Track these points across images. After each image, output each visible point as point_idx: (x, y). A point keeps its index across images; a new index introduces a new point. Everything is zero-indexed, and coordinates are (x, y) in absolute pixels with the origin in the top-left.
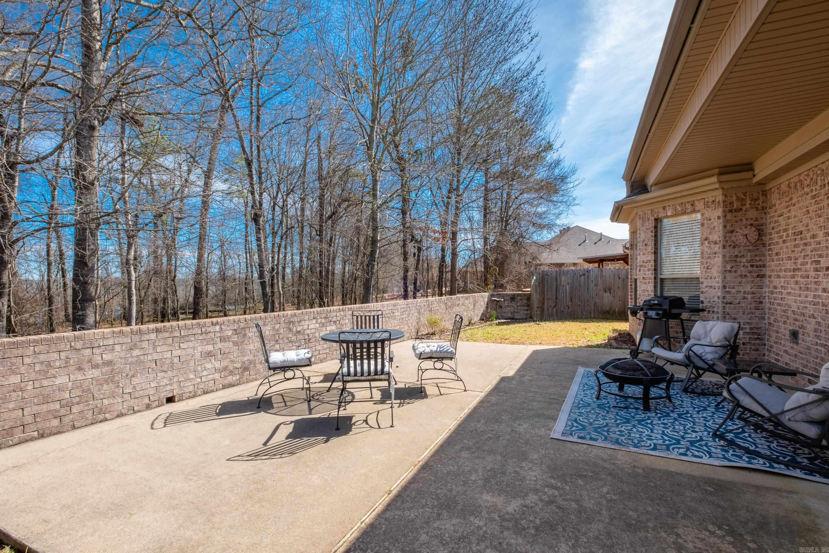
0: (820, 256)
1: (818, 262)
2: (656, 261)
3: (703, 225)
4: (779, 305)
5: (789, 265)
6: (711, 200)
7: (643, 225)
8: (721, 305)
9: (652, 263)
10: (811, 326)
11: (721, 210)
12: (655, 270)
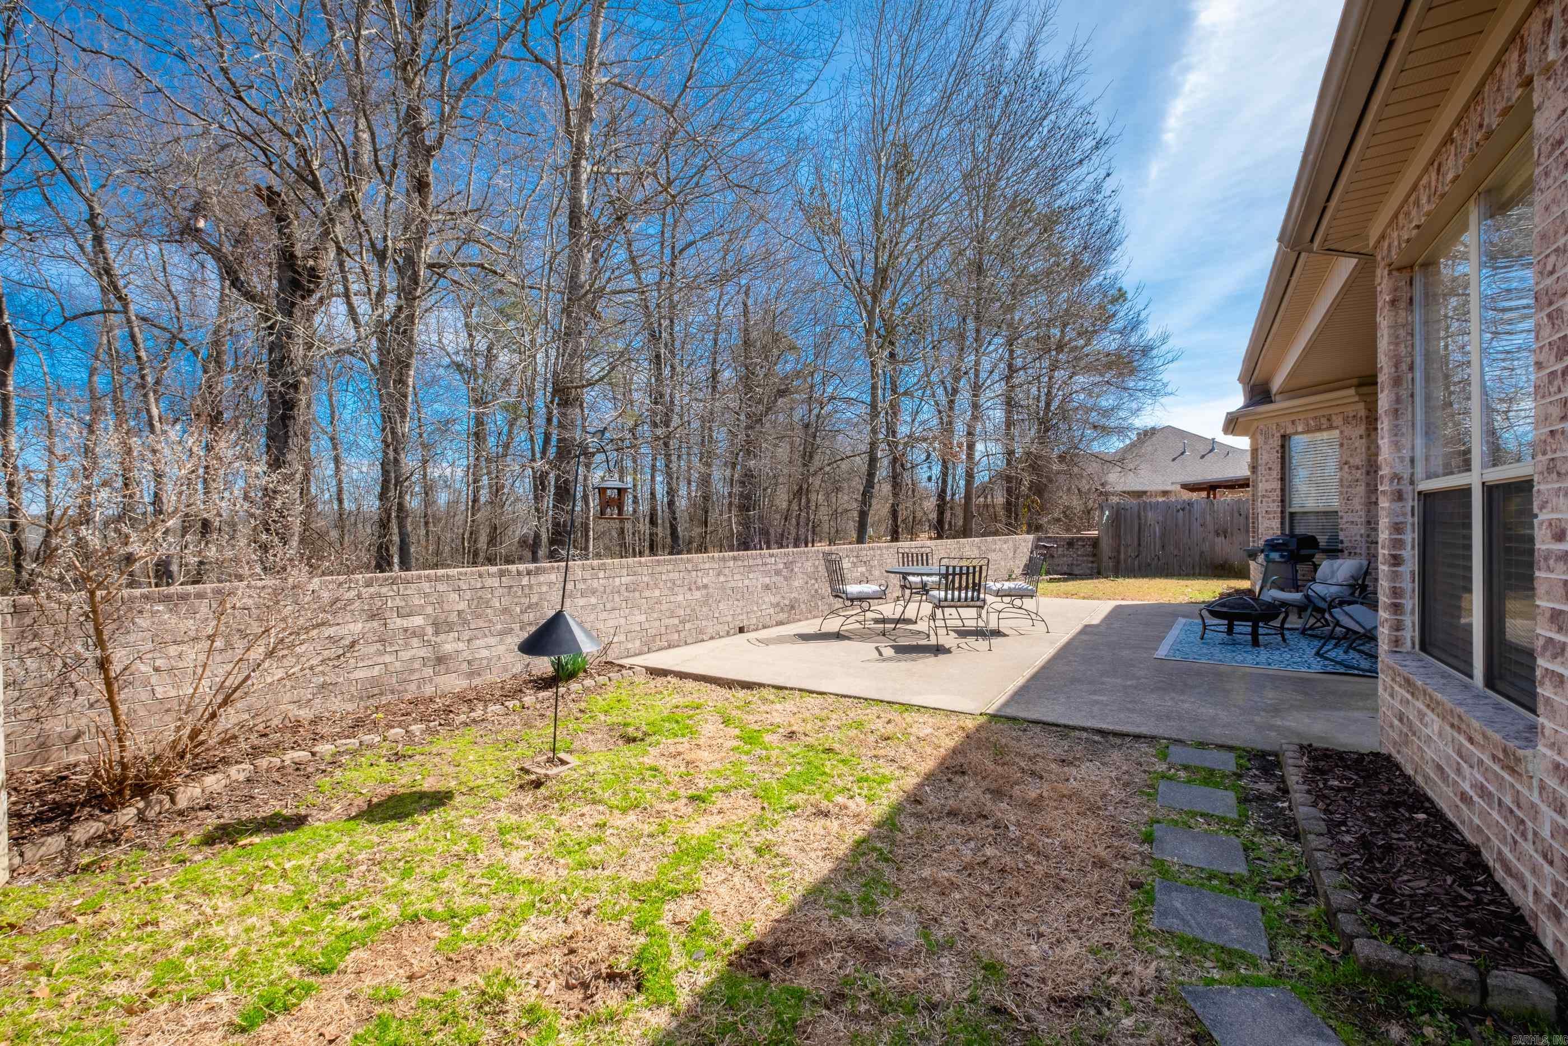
2: (1283, 490)
3: (1342, 445)
6: (1351, 414)
7: (1266, 443)
8: (1364, 545)
9: (1278, 492)
11: (1363, 427)
12: (1282, 501)
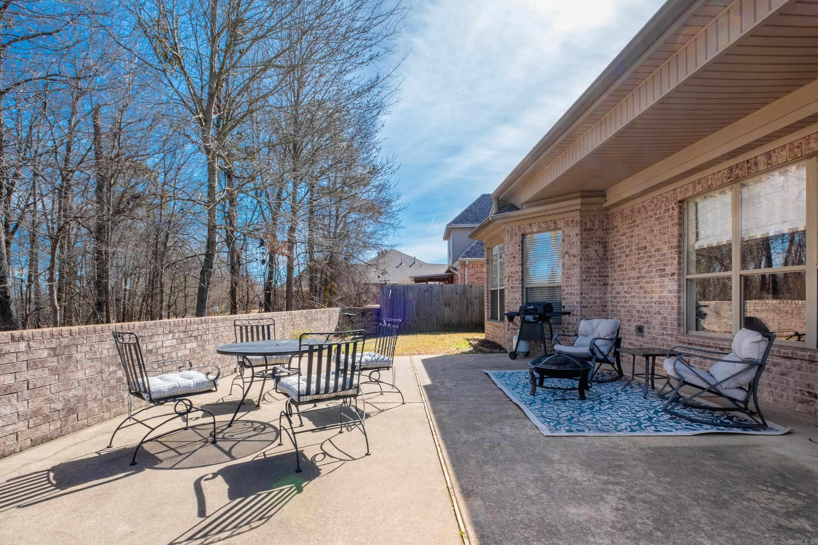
0: (665, 265)
1: (664, 270)
2: (522, 272)
3: (563, 241)
4: (623, 307)
5: (634, 274)
6: (570, 219)
7: (511, 240)
8: (579, 309)
9: (520, 274)
10: (656, 321)
11: (579, 228)
12: (522, 280)
